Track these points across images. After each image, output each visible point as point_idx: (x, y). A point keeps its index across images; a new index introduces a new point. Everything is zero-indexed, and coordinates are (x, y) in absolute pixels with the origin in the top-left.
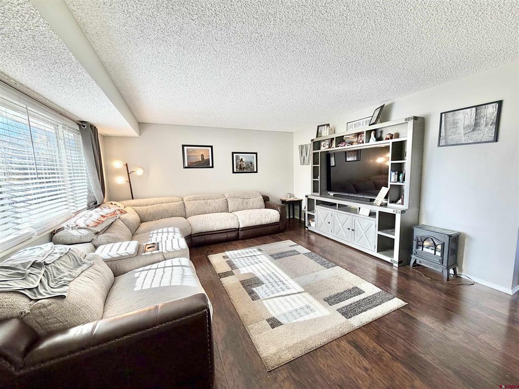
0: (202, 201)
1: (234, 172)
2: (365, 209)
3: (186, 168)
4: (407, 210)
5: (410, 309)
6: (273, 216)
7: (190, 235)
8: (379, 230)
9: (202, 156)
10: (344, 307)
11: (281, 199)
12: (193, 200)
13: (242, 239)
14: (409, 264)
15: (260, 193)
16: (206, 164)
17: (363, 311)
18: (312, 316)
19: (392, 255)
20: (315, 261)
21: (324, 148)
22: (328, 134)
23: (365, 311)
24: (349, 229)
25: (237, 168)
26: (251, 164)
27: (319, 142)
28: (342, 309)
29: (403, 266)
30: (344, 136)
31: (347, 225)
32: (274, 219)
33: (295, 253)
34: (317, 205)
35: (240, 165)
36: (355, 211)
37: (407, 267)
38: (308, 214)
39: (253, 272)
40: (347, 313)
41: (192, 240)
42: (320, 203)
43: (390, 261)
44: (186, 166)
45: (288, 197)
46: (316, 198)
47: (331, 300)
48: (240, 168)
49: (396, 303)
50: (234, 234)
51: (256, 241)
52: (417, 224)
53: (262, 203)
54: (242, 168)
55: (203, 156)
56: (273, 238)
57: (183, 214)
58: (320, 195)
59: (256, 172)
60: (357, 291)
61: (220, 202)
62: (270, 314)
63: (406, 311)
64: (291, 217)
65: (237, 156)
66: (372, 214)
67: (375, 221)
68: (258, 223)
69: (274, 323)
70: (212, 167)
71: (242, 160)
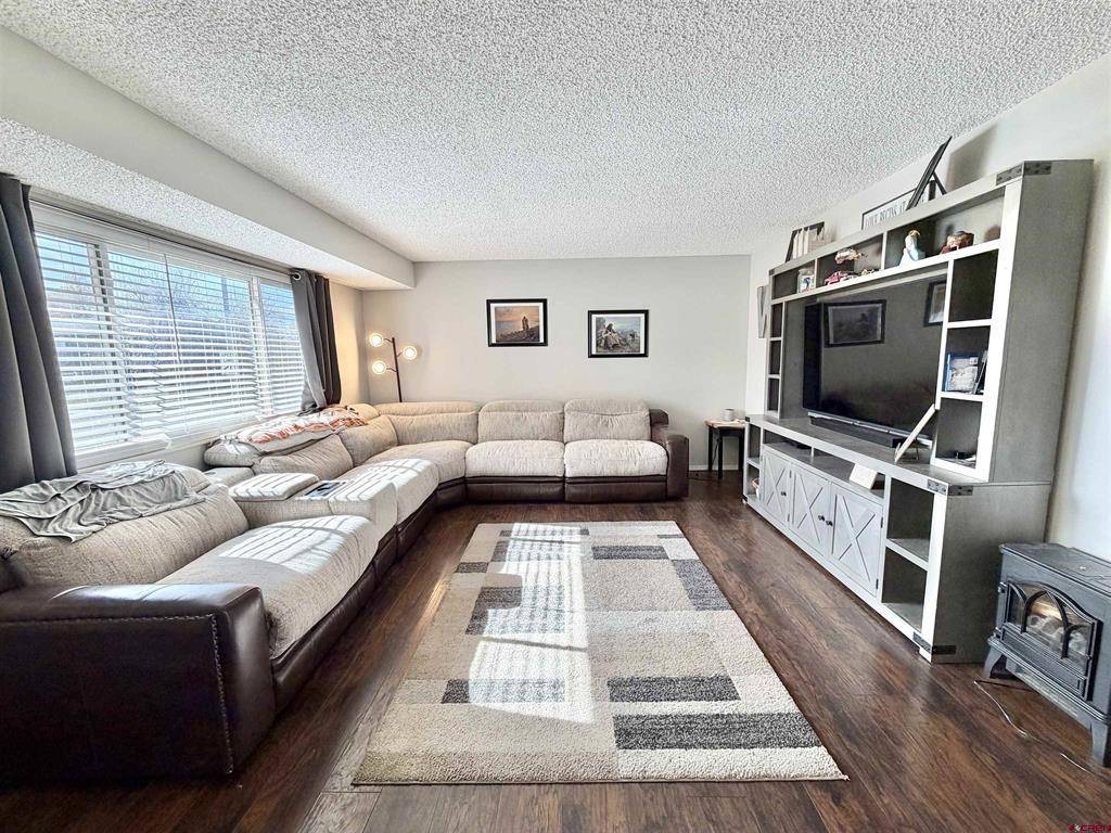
0: (510, 414)
1: (590, 355)
2: (865, 470)
3: (493, 345)
4: (981, 485)
5: (837, 799)
6: (650, 458)
7: (464, 477)
8: (889, 537)
9: (525, 321)
10: (638, 717)
11: (706, 423)
12: (496, 411)
13: (569, 502)
14: (982, 664)
15: (648, 406)
16: (530, 338)
17: (680, 745)
18: (546, 709)
19: (916, 620)
20: (685, 584)
22: (806, 252)
23: (687, 747)
24: (823, 518)
26: (633, 336)
27: (794, 273)
28: (631, 717)
29: (957, 665)
30: (835, 254)
31: (822, 506)
32: (651, 467)
33: (658, 553)
34: (765, 442)
35: (606, 338)
36: (842, 469)
37: (972, 672)
38: (750, 466)
39: (524, 578)
40: (629, 735)
41: (466, 489)
42: (772, 438)
43: (911, 638)
44: (494, 341)
45: (727, 418)
46: (764, 426)
47: (620, 689)
48: (606, 346)
49: (813, 762)
50: (556, 489)
52: (1040, 538)
53: (645, 428)
54: (610, 346)
55: (527, 321)
56: (642, 510)
57: (471, 435)
58: (782, 417)
59: (645, 355)
60: (722, 688)
61: (547, 418)
62: (467, 671)
63: (818, 798)
64: (716, 467)
65: (598, 320)
66: (878, 485)
67: (881, 506)
68: (608, 471)
69: (457, 692)
70: (545, 343)
71: (610, 328)
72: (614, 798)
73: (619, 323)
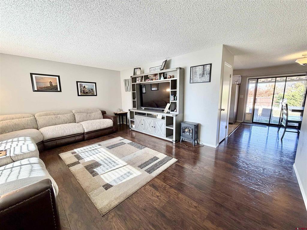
0: (52, 116)
1: (79, 95)
2: (160, 115)
3: (35, 91)
5: (179, 162)
6: (109, 123)
7: (43, 141)
8: (166, 126)
9: (51, 83)
10: (148, 168)
11: (114, 113)
12: (44, 116)
13: (86, 140)
14: (180, 141)
15: (100, 109)
16: (53, 89)
17: (158, 168)
18: (131, 177)
19: (172, 138)
20: (134, 146)
21: (138, 82)
22: (140, 74)
23: (159, 168)
24: (152, 127)
25: (81, 92)
26: (92, 90)
27: (136, 78)
28: (147, 169)
29: (177, 142)
30: (148, 75)
31: (152, 124)
32: (110, 125)
33: (123, 143)
34: (135, 115)
35: (84, 90)
36: (155, 117)
37: (179, 142)
38: (131, 121)
39: (94, 159)
40: (149, 171)
41: (44, 145)
42: (137, 113)
43: (171, 141)
44: (36, 89)
45: (119, 111)
46: (134, 111)
47: (141, 167)
48: (84, 93)
49: (174, 160)
50: (81, 137)
51: (97, 140)
52: (183, 121)
53: (101, 115)
54: (85, 93)
55: (52, 83)
56: (109, 136)
57: (35, 126)
58: (137, 109)
59: (96, 95)
60: (156, 158)
61: (68, 116)
62: (105, 182)
63: (177, 163)
64: (121, 123)
65: (80, 85)
66: (163, 118)
67: (164, 121)
68: (98, 128)
69: (107, 187)
70: (60, 91)
71: (84, 87)
72: (156, 180)
73: (87, 86)
